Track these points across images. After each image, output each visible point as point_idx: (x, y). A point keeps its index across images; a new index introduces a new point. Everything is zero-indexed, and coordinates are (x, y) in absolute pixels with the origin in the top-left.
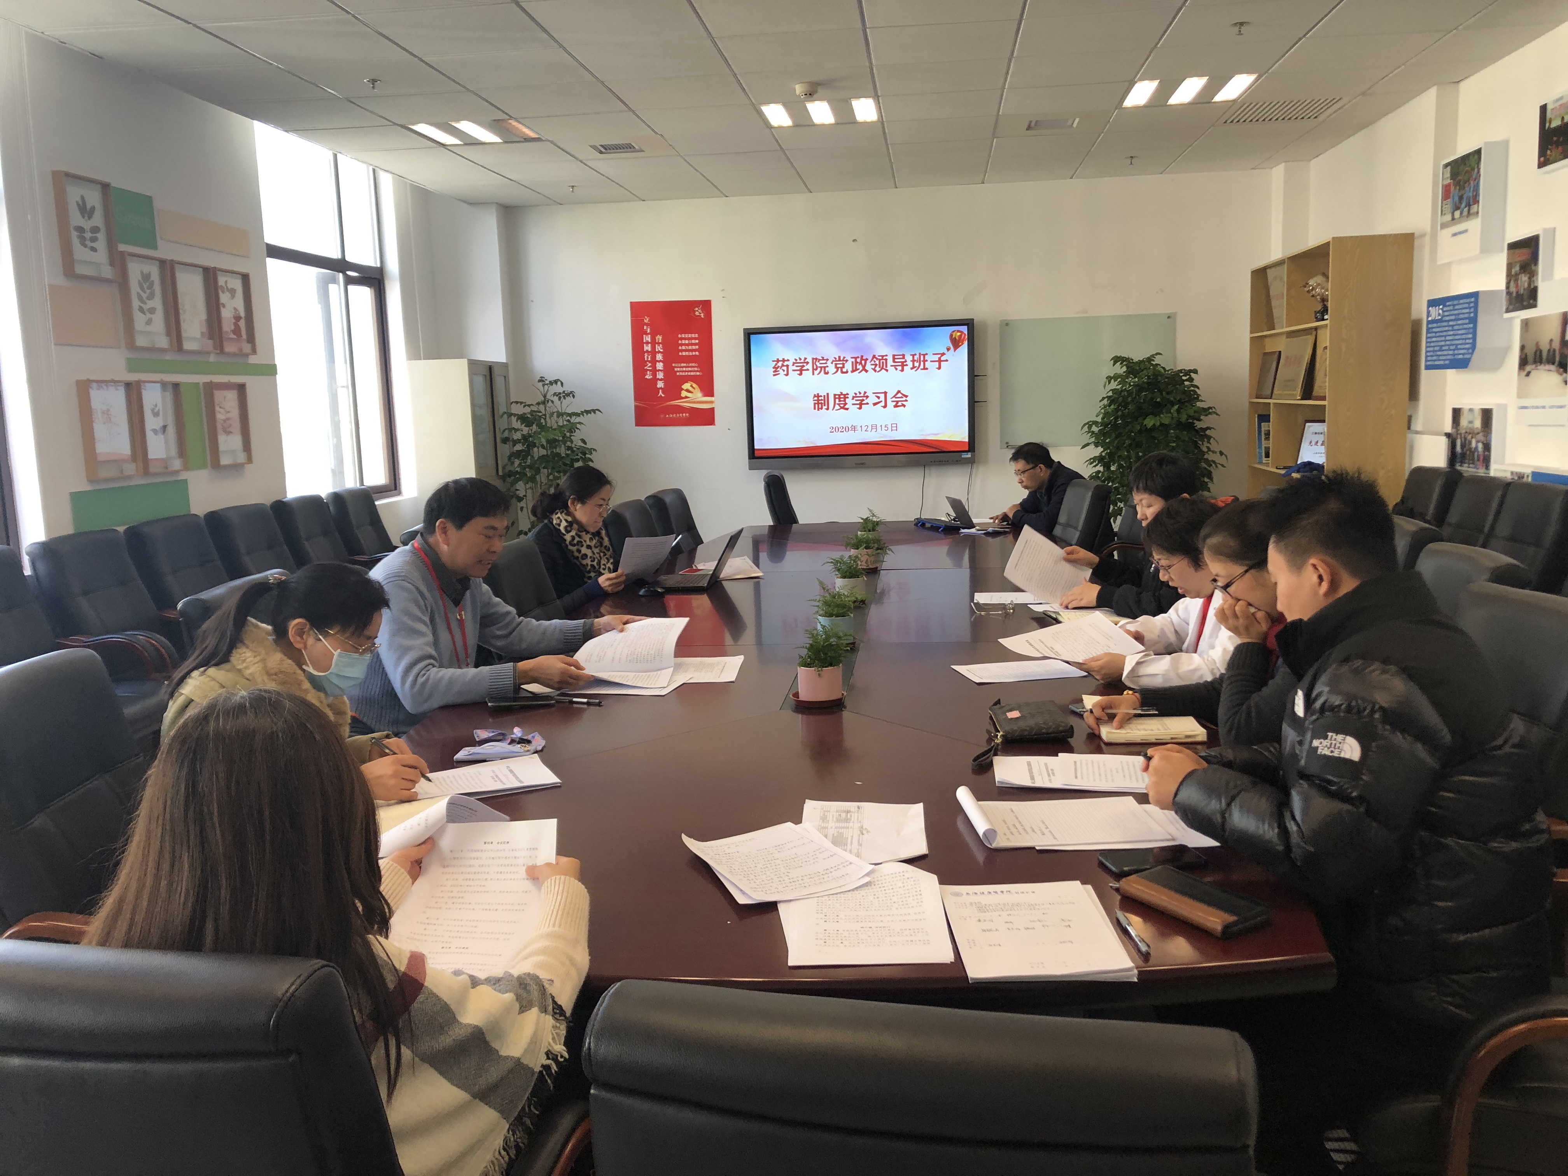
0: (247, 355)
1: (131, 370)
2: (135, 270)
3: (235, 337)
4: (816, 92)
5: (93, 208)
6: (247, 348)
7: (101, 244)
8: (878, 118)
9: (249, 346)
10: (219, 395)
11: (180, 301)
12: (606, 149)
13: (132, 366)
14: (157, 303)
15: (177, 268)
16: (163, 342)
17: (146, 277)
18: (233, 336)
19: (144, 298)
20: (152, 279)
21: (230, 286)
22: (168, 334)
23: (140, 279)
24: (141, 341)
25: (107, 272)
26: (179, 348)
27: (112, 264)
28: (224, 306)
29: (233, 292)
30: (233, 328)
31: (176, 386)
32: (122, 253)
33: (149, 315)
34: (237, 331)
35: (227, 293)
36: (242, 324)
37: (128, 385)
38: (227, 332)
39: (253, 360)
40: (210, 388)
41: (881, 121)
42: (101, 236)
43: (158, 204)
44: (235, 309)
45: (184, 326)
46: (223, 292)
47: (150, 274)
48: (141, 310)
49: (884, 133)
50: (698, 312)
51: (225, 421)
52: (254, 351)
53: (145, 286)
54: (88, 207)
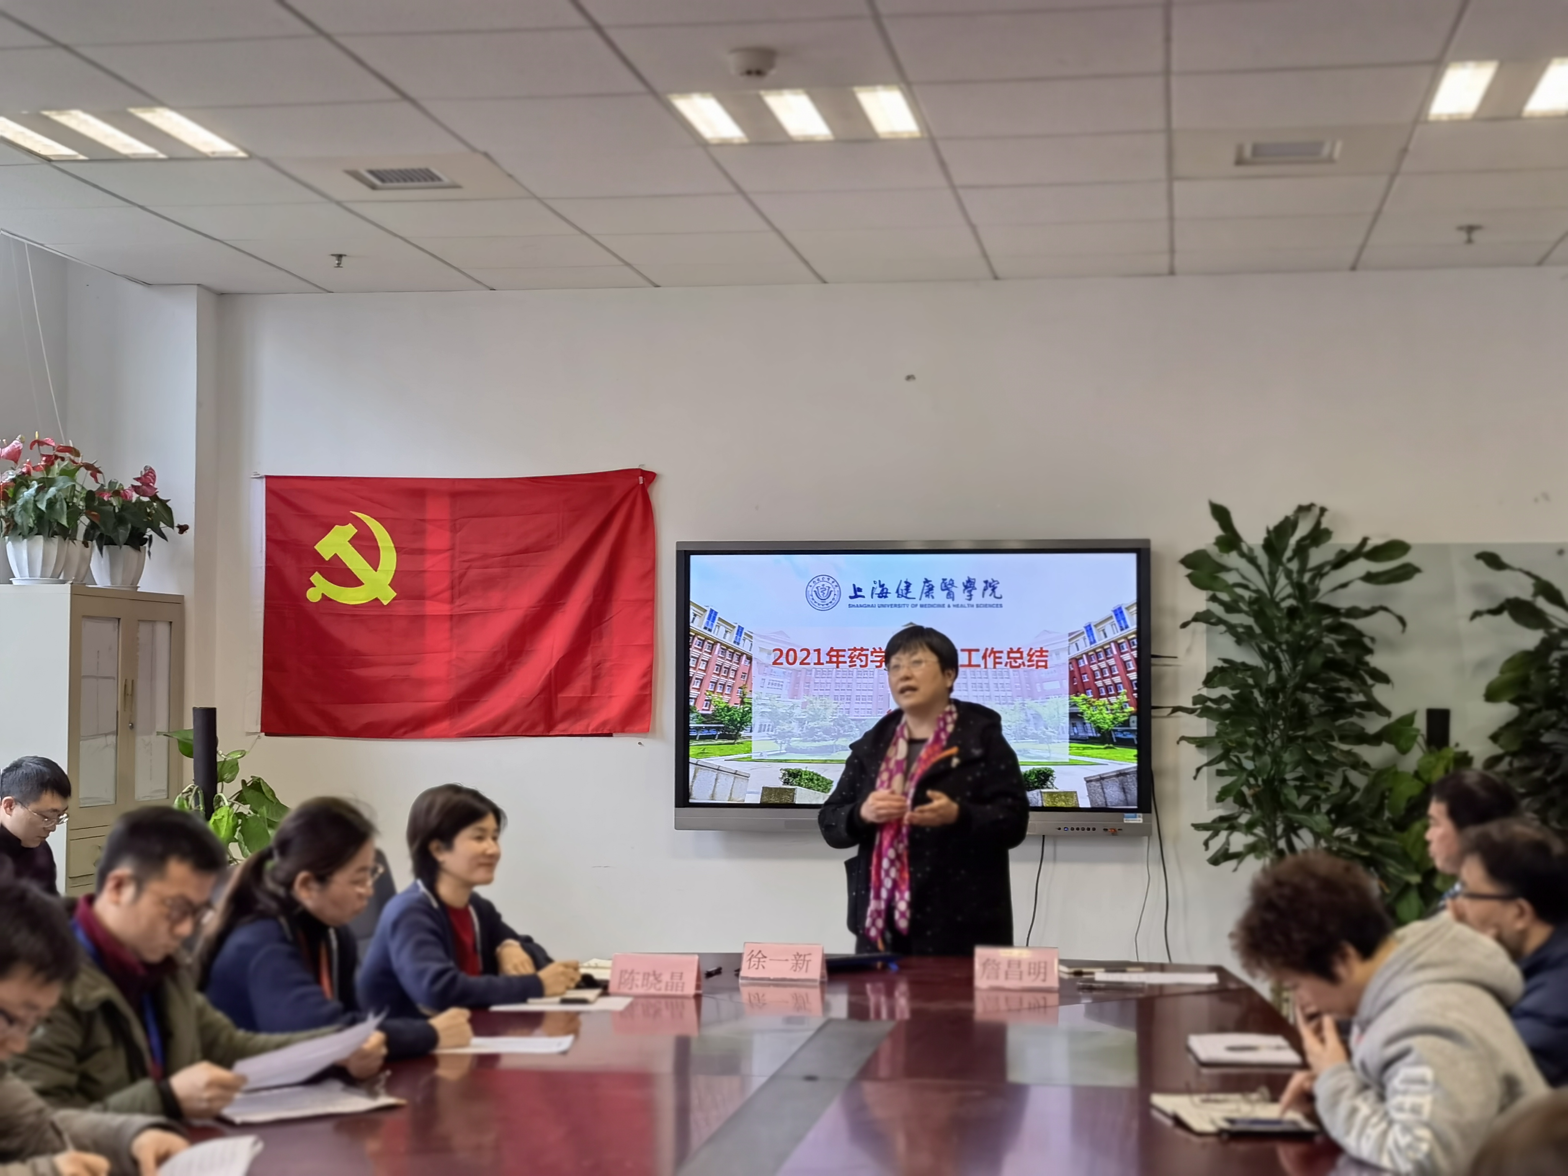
4: (771, 68)
8: (921, 129)
12: (381, 179)
41: (929, 138)
49: (942, 162)
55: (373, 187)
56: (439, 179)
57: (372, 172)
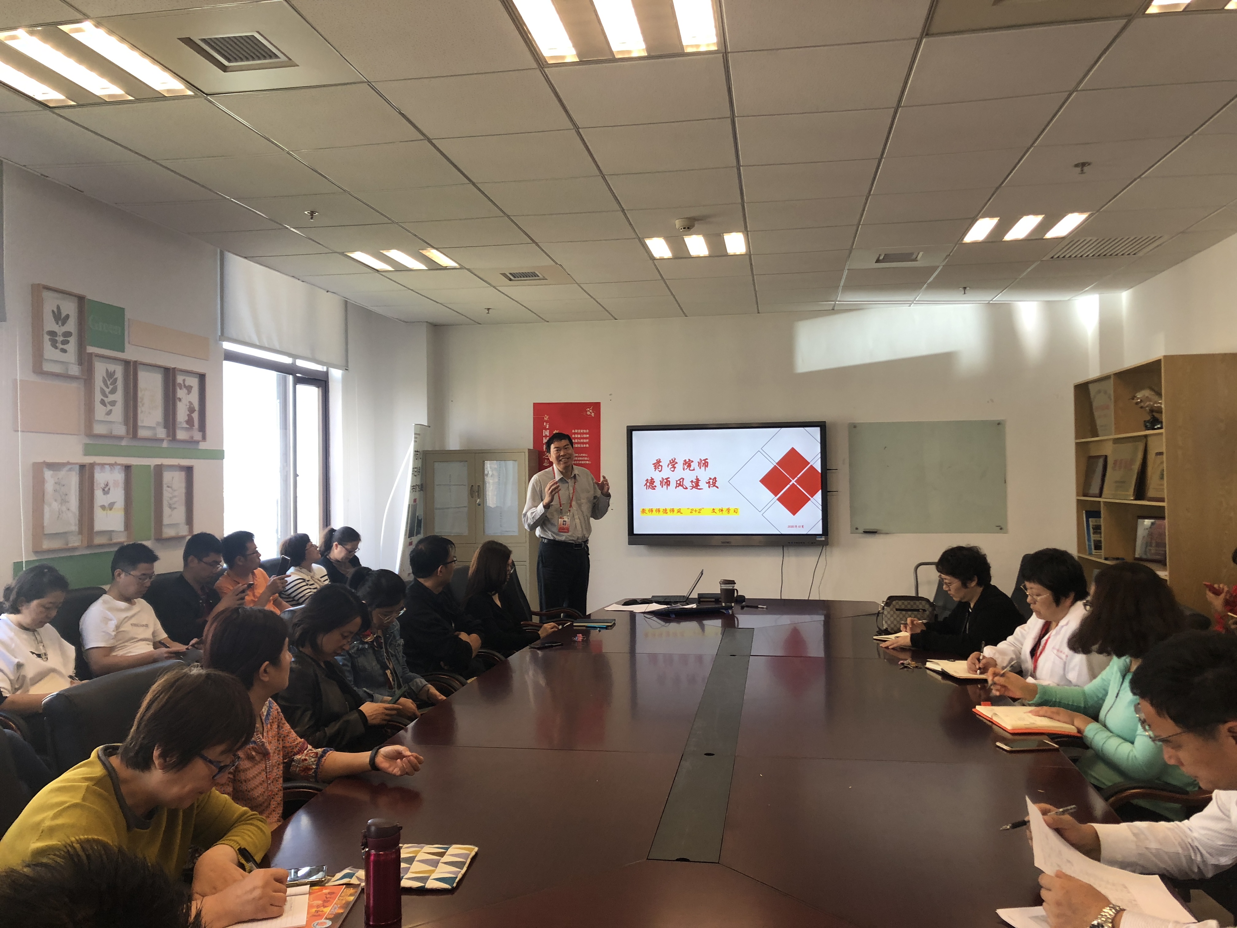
0: (197, 442)
1: (87, 453)
2: (100, 369)
3: (188, 426)
4: (693, 226)
5: (67, 317)
6: (198, 436)
7: (72, 346)
8: (747, 251)
9: (201, 434)
10: (167, 476)
11: (140, 394)
12: (514, 277)
13: (88, 450)
14: (119, 396)
15: (140, 368)
16: (120, 430)
17: (110, 375)
18: (185, 425)
19: (107, 393)
20: (115, 377)
21: (187, 384)
22: (126, 422)
23: (105, 377)
24: (99, 429)
25: (75, 370)
26: (135, 435)
27: (80, 363)
28: (180, 400)
29: (189, 389)
30: (186, 418)
31: (128, 468)
32: (91, 354)
33: (109, 407)
34: (190, 421)
35: (184, 389)
36: (195, 416)
37: (82, 467)
38: (181, 422)
39: (203, 446)
40: (159, 470)
41: (749, 255)
42: (73, 340)
43: (128, 315)
44: (190, 403)
45: (140, 416)
46: (181, 389)
47: (114, 372)
48: (103, 403)
49: (751, 264)
50: (590, 412)
51: (171, 498)
52: (204, 438)
53: (109, 383)
54: (63, 316)
55: (510, 280)
56: (538, 276)
57: (510, 274)
